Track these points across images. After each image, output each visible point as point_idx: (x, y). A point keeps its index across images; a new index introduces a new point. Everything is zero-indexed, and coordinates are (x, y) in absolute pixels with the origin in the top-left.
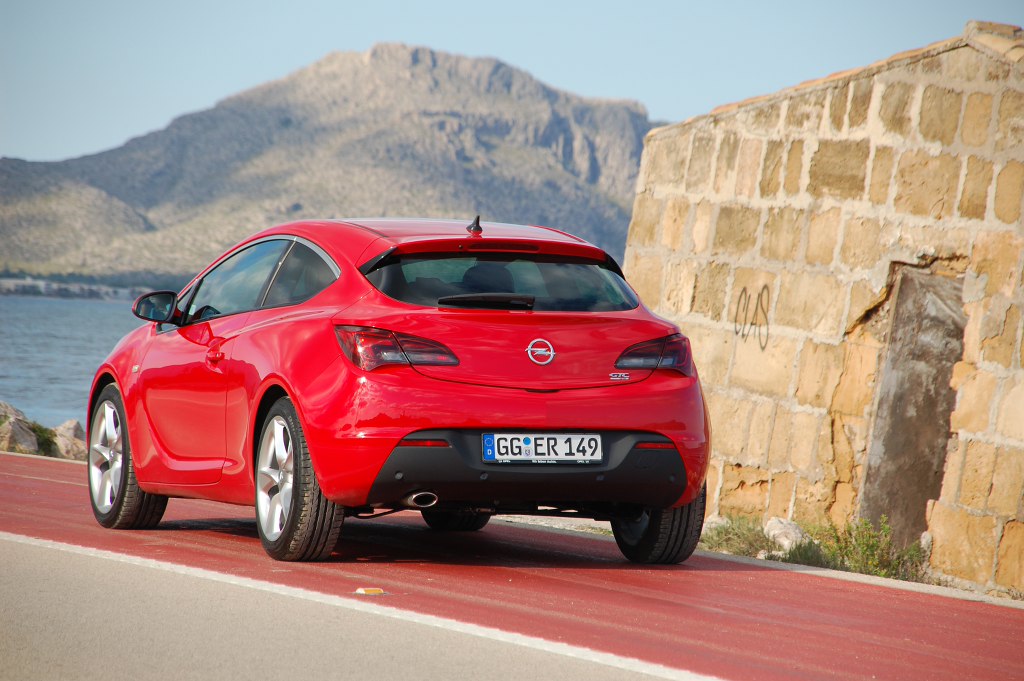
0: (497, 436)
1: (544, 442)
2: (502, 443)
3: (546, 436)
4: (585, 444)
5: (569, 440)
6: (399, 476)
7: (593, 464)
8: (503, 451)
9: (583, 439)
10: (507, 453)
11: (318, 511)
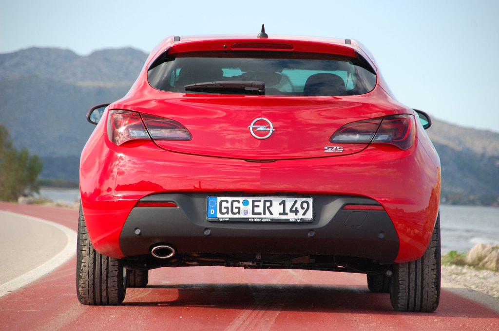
0: (219, 199)
1: (261, 204)
2: (224, 204)
3: (263, 199)
4: (298, 205)
5: (283, 203)
6: (138, 232)
7: (304, 222)
8: (224, 211)
9: (296, 202)
10: (227, 213)
11: (94, 262)
